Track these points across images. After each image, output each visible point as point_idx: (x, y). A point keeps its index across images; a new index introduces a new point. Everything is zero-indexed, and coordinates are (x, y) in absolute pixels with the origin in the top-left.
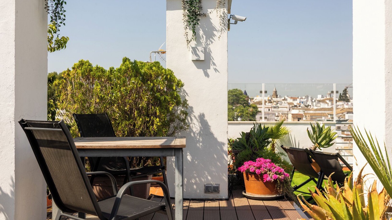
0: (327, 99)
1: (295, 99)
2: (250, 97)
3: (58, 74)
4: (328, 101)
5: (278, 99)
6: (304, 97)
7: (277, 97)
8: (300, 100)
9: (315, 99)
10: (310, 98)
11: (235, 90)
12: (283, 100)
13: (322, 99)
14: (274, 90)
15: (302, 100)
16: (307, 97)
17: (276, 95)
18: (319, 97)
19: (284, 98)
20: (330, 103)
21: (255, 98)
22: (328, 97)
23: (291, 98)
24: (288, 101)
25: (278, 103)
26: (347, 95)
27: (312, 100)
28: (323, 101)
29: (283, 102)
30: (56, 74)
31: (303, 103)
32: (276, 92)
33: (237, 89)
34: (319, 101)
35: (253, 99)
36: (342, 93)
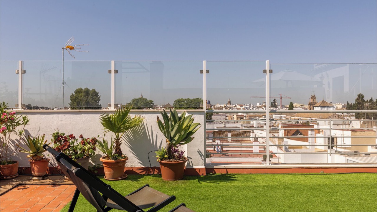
0: (263, 106)
1: (241, 106)
2: (212, 105)
3: (83, 89)
4: (263, 107)
5: (231, 106)
6: (248, 105)
7: (231, 105)
8: (245, 106)
9: (255, 106)
10: (252, 106)
11: (197, 98)
12: (234, 106)
13: (259, 106)
14: (229, 100)
15: (246, 106)
16: (250, 105)
17: (230, 103)
18: (258, 105)
19: (234, 105)
20: (264, 108)
21: (216, 105)
22: (263, 105)
23: (239, 105)
24: (237, 107)
25: (230, 109)
26: (276, 103)
27: (253, 107)
28: (261, 107)
29: (234, 107)
30: (82, 89)
31: (246, 108)
32: (230, 101)
33: (199, 98)
34: (258, 107)
35: (215, 106)
36: (272, 102)
